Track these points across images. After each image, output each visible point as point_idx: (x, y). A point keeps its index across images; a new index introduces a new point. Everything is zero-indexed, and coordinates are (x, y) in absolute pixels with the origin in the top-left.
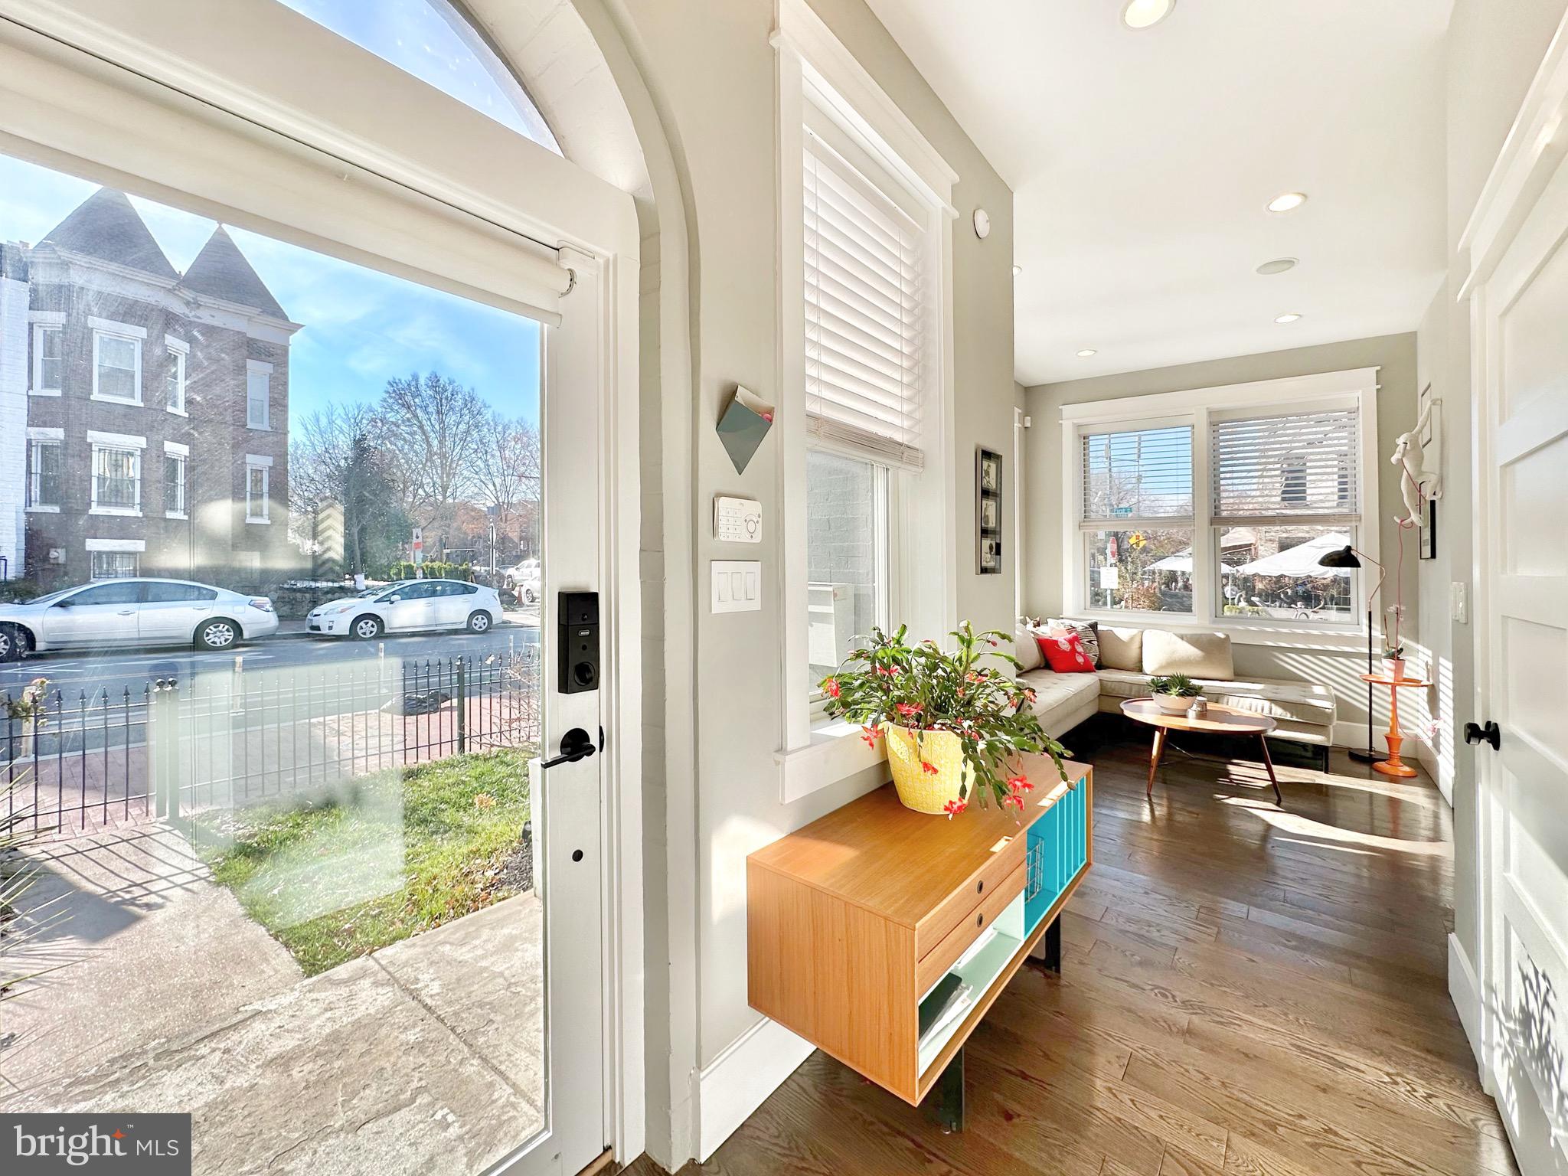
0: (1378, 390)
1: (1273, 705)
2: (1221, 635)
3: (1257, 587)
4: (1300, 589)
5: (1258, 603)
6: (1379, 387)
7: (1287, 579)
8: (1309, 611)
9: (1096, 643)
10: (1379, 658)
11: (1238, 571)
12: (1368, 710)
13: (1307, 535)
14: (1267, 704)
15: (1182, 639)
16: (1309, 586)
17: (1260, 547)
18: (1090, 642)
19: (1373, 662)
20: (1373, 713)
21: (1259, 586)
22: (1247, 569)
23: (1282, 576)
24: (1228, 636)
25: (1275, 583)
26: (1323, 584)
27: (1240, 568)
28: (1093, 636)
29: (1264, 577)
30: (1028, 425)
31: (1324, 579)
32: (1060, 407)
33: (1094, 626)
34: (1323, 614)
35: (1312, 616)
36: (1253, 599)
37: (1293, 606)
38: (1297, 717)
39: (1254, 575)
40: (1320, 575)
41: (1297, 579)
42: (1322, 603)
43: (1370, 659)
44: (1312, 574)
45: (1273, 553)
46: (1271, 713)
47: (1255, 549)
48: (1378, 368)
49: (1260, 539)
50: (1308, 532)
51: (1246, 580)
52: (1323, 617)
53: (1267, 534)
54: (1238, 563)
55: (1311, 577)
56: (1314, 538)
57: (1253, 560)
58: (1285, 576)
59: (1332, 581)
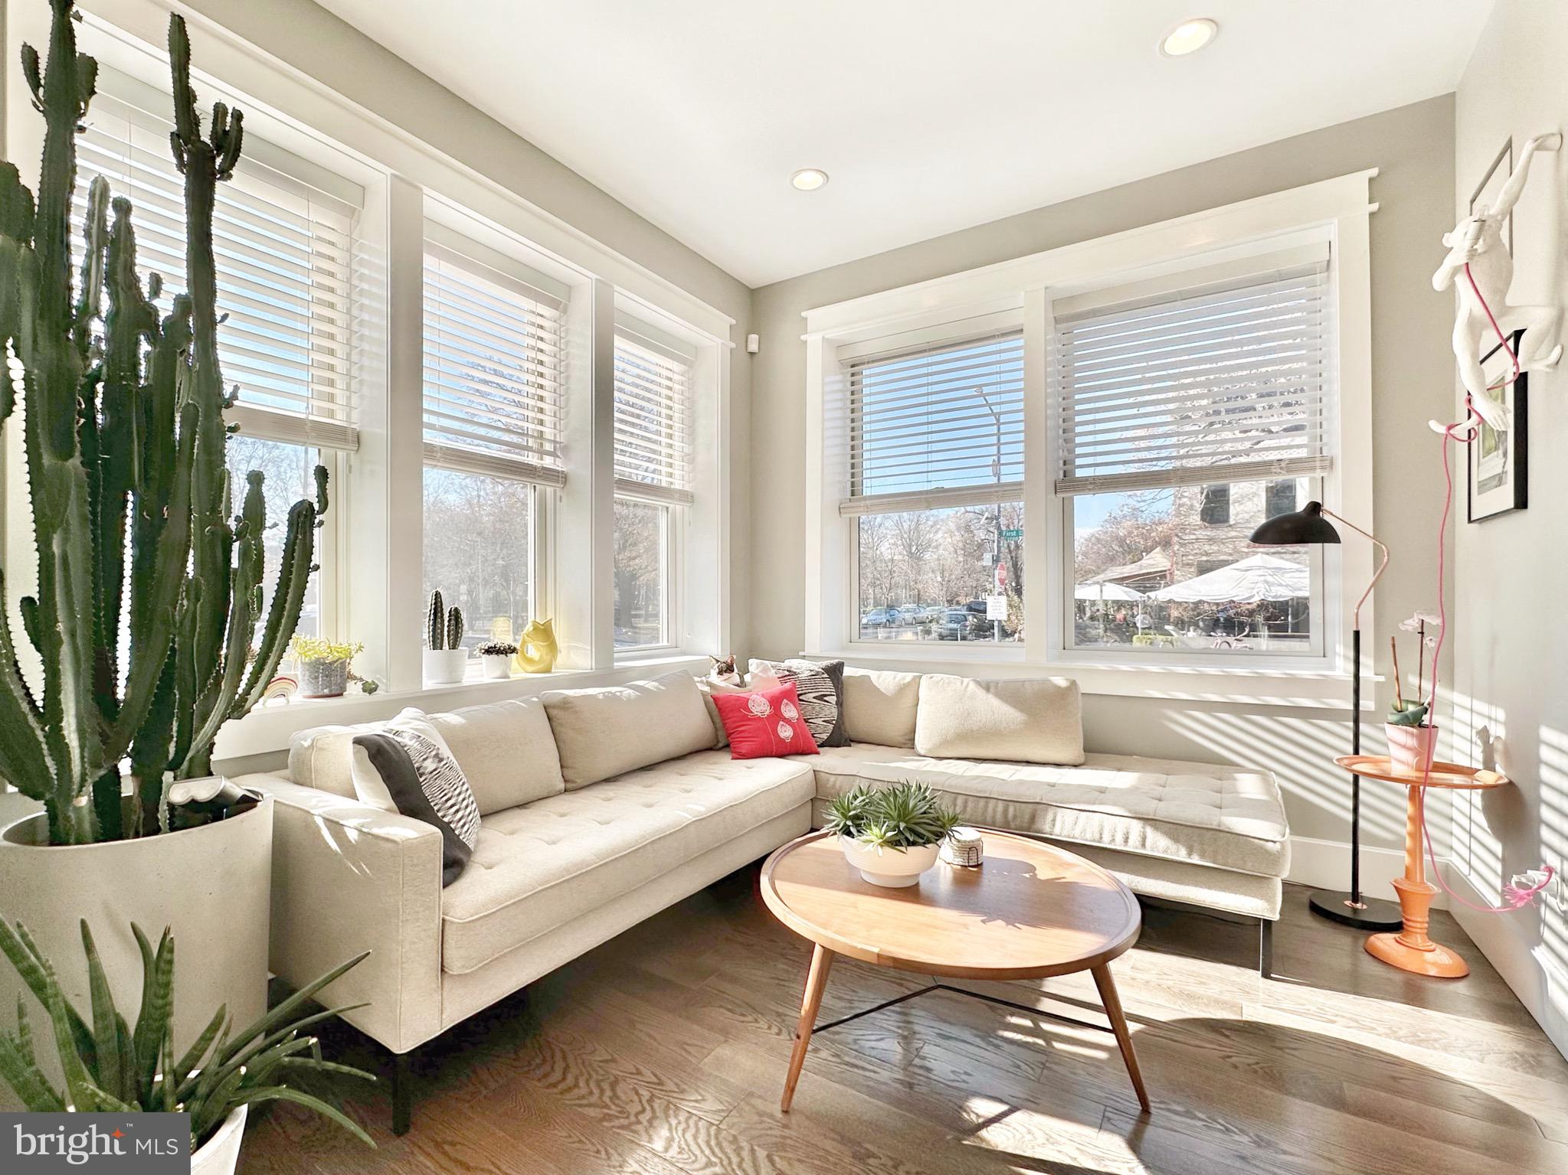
0: (1372, 215)
1: (1149, 830)
2: (1061, 682)
3: (1172, 616)
4: (1222, 617)
5: (1173, 633)
6: (1375, 207)
7: (1205, 605)
8: (1231, 639)
9: (833, 699)
10: (1375, 719)
11: (1149, 597)
12: (1350, 817)
13: (1231, 558)
14: (1136, 826)
15: (988, 689)
16: (1231, 612)
17: (1176, 572)
18: (821, 698)
19: (1362, 727)
20: (1362, 823)
21: (1175, 613)
22: (1161, 595)
23: (1201, 602)
24: (1073, 683)
25: (1193, 610)
26: (1248, 610)
27: (1152, 594)
28: (828, 686)
29: (1180, 603)
30: (753, 347)
31: (1249, 604)
32: (803, 314)
33: (834, 672)
34: (1249, 642)
35: (1234, 644)
36: (1167, 627)
37: (1212, 633)
38: (1202, 856)
39: (1169, 601)
40: (1244, 599)
41: (1218, 604)
42: (1247, 630)
43: (1356, 722)
44: (1234, 599)
45: (1190, 578)
46: (1143, 845)
47: (1171, 574)
48: (1374, 172)
49: (1177, 564)
50: (1231, 555)
51: (1161, 608)
52: (1248, 645)
53: (1184, 558)
54: (1153, 588)
55: (1234, 602)
56: (1237, 561)
57: (1167, 585)
58: (1205, 602)
59: (1258, 606)
